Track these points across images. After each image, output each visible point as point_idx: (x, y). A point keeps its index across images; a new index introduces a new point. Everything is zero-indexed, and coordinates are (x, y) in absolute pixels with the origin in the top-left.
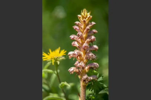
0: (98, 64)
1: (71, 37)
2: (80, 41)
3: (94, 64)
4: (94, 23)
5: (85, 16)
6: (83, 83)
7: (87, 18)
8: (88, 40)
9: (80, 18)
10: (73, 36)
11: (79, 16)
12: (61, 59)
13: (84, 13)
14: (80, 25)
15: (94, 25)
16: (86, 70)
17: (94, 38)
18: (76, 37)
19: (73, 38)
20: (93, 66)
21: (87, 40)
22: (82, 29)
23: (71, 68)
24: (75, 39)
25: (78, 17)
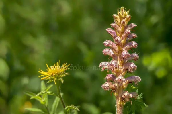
0: (139, 78)
1: (106, 42)
2: (116, 48)
3: (135, 77)
4: (135, 25)
5: (123, 17)
6: (120, 102)
7: (126, 19)
8: (128, 46)
9: (116, 18)
10: (108, 42)
11: (115, 15)
12: (63, 75)
13: (122, 12)
14: (117, 27)
15: (135, 27)
16: (124, 86)
17: (136, 45)
18: (111, 43)
19: (108, 45)
20: (133, 80)
21: (126, 46)
22: (119, 33)
23: (106, 83)
24: (110, 45)
25: (114, 17)
